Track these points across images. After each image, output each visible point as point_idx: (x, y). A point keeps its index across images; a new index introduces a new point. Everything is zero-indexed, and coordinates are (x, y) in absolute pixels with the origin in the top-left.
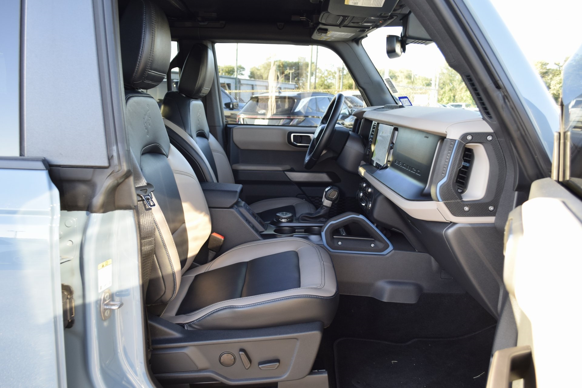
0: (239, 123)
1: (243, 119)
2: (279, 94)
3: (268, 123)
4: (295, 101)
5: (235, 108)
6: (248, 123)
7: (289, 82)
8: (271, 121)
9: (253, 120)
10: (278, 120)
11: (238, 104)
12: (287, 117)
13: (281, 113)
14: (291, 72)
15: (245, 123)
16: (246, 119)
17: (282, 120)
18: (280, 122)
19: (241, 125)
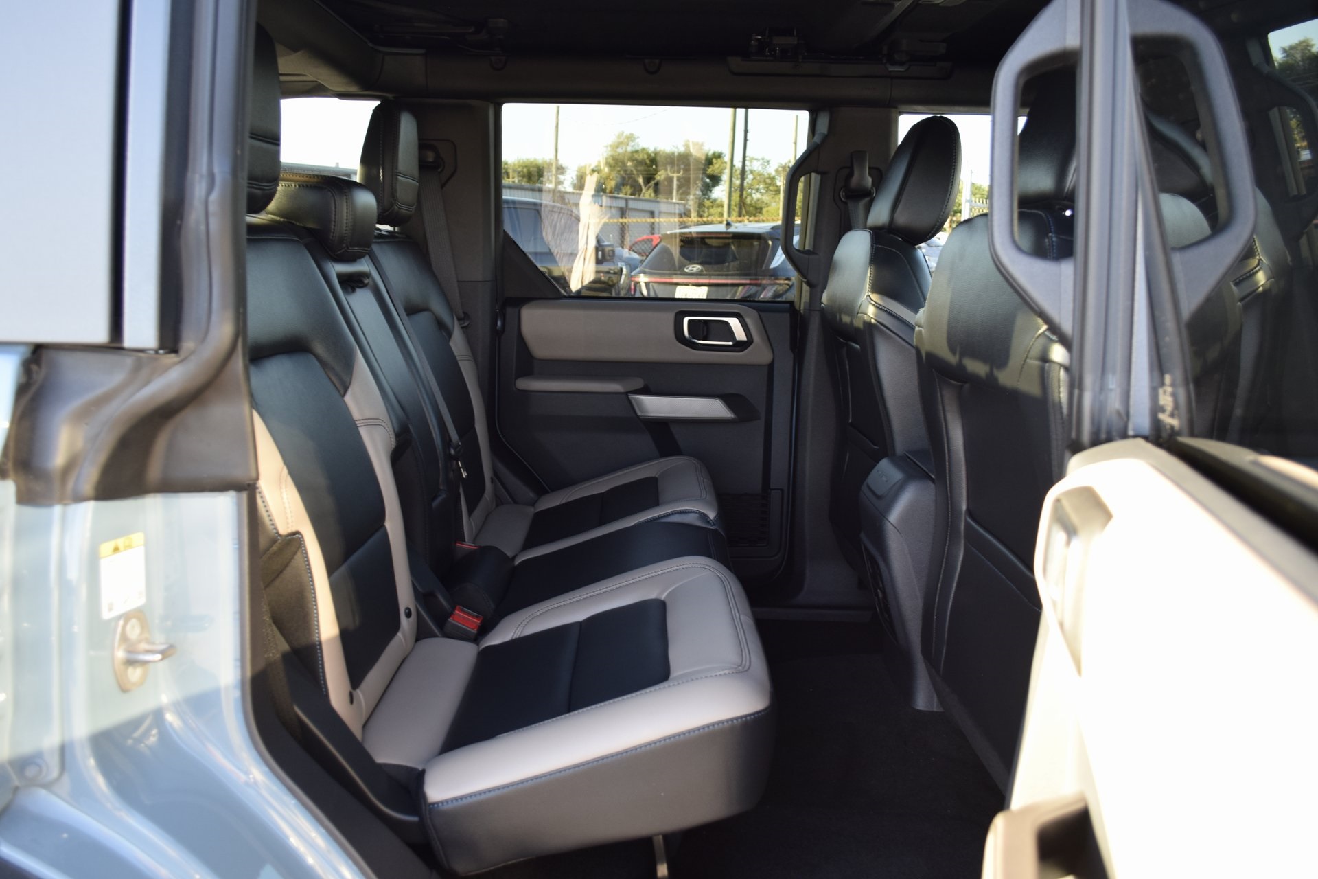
0: (638, 295)
1: (647, 284)
2: (727, 229)
3: (707, 296)
4: (768, 245)
5: (607, 261)
6: (660, 296)
7: (672, 199)
8: (714, 289)
9: (673, 287)
10: (729, 288)
11: (613, 251)
12: (751, 280)
13: (738, 272)
14: (675, 175)
15: (652, 295)
16: (655, 285)
17: (740, 288)
18: (736, 292)
19: (643, 299)
